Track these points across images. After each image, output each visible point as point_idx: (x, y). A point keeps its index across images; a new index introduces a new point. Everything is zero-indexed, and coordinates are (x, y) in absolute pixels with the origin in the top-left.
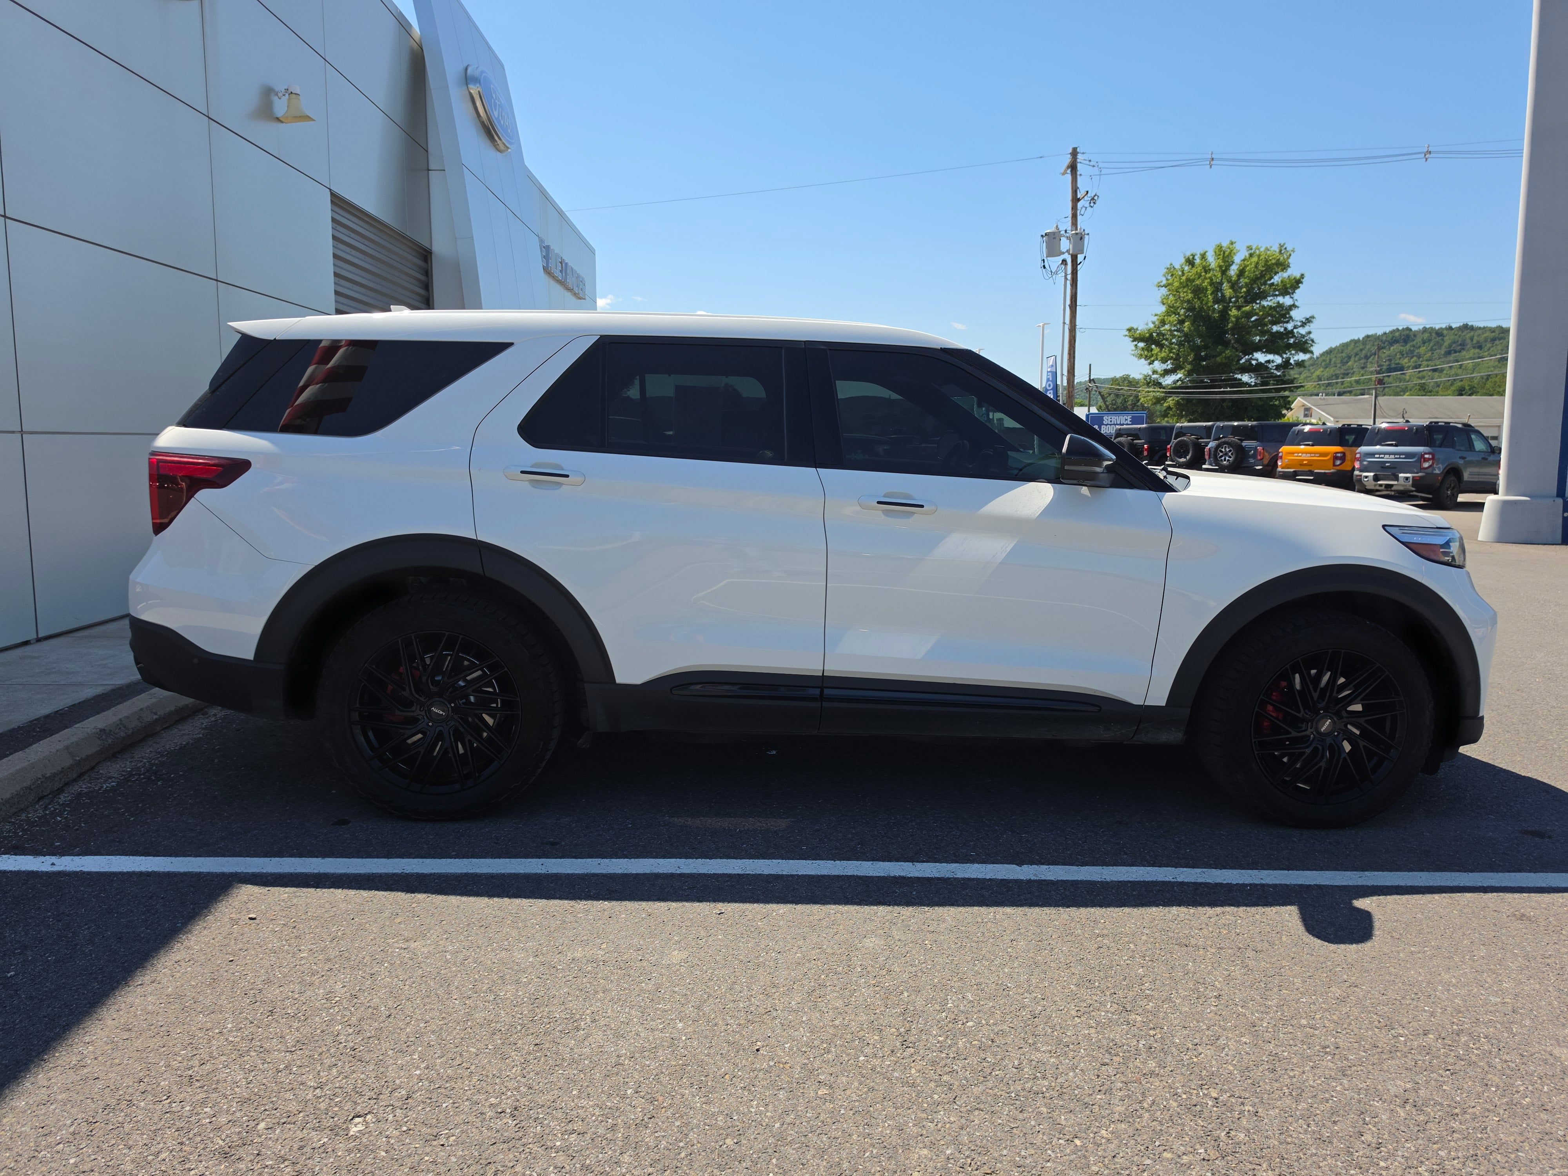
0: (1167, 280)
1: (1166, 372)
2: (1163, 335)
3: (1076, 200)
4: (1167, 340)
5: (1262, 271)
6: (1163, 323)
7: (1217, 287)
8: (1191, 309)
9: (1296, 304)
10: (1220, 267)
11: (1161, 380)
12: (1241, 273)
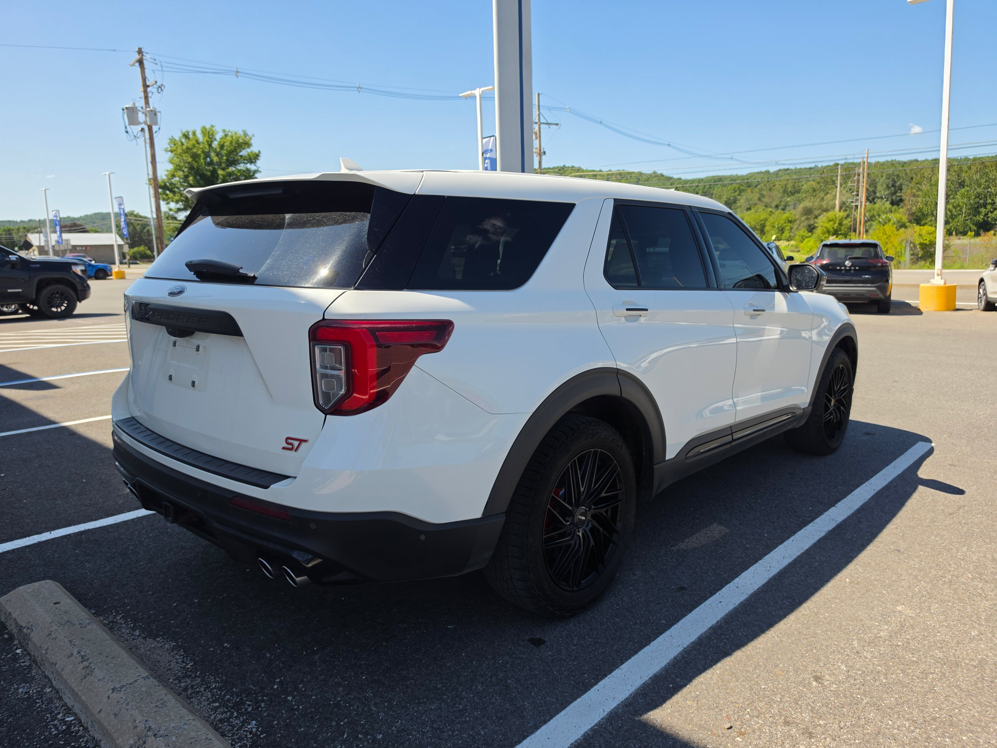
0: (171, 147)
1: (179, 210)
2: (175, 185)
3: (146, 86)
4: (177, 188)
5: (235, 147)
6: (173, 176)
7: (207, 155)
8: (191, 168)
9: (259, 170)
10: (207, 141)
11: (176, 215)
12: (222, 147)
